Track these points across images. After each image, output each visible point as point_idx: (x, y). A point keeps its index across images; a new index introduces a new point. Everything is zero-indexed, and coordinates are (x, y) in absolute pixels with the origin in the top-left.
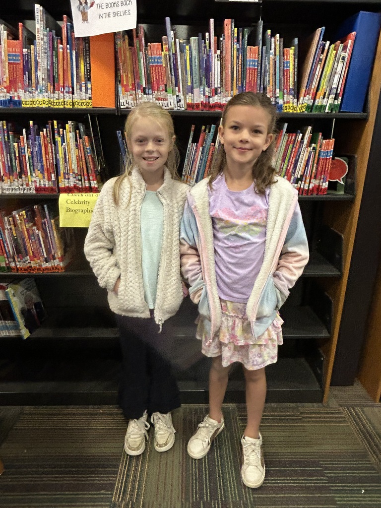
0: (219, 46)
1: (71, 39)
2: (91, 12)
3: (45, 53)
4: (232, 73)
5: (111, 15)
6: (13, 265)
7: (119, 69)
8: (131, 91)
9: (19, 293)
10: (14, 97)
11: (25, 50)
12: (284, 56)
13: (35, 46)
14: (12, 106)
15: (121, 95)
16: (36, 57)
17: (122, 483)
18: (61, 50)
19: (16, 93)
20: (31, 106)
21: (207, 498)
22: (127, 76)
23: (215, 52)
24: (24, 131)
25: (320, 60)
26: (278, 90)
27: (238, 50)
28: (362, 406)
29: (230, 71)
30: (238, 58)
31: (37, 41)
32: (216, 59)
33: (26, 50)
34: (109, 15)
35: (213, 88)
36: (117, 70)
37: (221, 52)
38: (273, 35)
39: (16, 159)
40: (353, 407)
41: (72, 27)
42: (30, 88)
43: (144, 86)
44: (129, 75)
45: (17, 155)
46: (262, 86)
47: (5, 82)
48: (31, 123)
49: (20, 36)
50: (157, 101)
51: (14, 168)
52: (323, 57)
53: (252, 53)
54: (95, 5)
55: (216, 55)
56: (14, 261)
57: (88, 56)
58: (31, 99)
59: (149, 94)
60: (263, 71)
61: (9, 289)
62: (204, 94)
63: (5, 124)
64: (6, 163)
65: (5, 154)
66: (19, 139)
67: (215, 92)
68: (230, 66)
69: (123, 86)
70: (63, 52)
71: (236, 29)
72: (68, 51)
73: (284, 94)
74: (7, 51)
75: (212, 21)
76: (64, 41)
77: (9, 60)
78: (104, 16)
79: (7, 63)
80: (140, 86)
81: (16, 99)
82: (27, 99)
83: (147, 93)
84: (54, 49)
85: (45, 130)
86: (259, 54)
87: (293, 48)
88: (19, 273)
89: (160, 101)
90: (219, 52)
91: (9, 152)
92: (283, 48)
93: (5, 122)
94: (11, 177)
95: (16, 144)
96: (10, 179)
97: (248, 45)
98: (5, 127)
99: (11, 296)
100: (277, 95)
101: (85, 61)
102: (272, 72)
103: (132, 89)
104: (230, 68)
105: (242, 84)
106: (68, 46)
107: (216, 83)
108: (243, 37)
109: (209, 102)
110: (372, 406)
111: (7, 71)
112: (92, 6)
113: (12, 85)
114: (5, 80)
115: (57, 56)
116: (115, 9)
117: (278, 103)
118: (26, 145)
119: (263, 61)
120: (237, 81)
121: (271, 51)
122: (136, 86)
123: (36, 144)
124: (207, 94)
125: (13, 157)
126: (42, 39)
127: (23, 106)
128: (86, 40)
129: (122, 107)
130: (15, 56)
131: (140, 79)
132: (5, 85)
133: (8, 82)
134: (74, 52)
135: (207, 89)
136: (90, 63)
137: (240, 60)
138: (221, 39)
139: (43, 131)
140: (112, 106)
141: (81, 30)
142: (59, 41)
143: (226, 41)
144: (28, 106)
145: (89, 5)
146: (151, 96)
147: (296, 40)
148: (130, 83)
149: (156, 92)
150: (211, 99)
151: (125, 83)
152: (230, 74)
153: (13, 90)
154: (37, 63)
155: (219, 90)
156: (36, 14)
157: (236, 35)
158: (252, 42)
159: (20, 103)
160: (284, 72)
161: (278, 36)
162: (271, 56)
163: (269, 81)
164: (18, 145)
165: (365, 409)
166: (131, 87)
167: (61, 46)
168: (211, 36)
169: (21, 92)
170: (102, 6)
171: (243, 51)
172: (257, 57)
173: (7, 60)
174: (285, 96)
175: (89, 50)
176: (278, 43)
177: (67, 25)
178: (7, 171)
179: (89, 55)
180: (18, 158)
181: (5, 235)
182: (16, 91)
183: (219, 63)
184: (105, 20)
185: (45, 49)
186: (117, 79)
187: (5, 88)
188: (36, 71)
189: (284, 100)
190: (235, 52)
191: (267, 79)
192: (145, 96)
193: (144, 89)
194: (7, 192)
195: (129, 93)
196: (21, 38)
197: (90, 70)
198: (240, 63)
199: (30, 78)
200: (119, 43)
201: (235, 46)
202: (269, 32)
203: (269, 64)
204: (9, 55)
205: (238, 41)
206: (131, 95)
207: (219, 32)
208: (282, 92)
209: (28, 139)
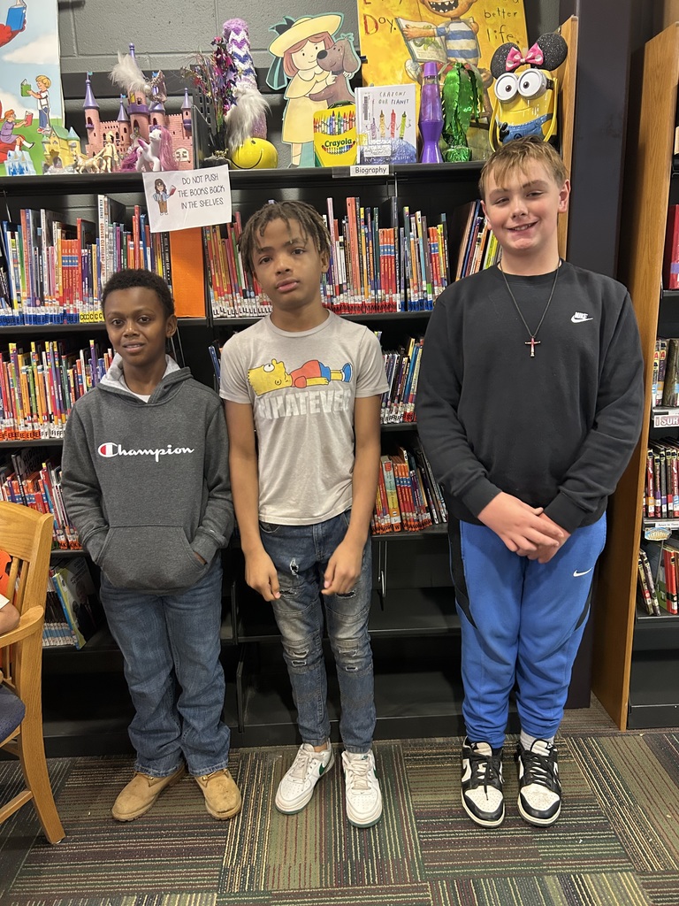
0: (341, 231)
1: (145, 235)
2: (170, 202)
3: (111, 253)
4: (361, 263)
5: (198, 204)
6: (62, 539)
7: (210, 269)
8: (226, 295)
9: (69, 580)
10: (69, 310)
11: (84, 252)
12: (429, 237)
13: (98, 245)
14: (66, 323)
15: (213, 301)
16: (98, 258)
17: (235, 845)
18: (132, 249)
19: (71, 306)
20: (91, 321)
21: (356, 857)
22: (220, 277)
23: (337, 239)
24: (81, 352)
25: (479, 240)
26: (424, 283)
27: (366, 235)
28: (597, 735)
29: (357, 262)
30: (367, 245)
31: (101, 239)
32: (338, 248)
33: (86, 250)
34: (194, 204)
35: (337, 284)
36: (206, 270)
37: (345, 239)
38: (412, 212)
39: (70, 391)
40: (584, 737)
41: (147, 219)
42: (91, 298)
43: (244, 288)
44: (223, 275)
45: (72, 386)
46: (403, 278)
47: (58, 292)
48: (92, 342)
49: (79, 233)
50: (262, 306)
51: (68, 404)
52: (482, 235)
53: (386, 237)
54: (176, 192)
55: (338, 243)
56: (64, 533)
57: (167, 254)
58: (91, 312)
59: (250, 297)
60: (402, 259)
61: (56, 575)
62: (325, 294)
63: (55, 346)
64: (57, 397)
65: (55, 385)
66: (75, 363)
67: (340, 290)
68: (357, 255)
69: (216, 289)
70: (134, 251)
71: (362, 209)
72: (142, 248)
73: (433, 286)
74: (60, 254)
75: (330, 200)
76: (136, 237)
77: (63, 264)
78: (188, 206)
79: (60, 269)
80: (238, 289)
81: (72, 312)
82: (87, 313)
83: (248, 295)
84: (122, 246)
85: (109, 350)
86: (395, 239)
87: (440, 226)
88: (71, 550)
89: (266, 306)
90: (341, 239)
91: (60, 382)
92: (428, 227)
93: (55, 342)
94: (63, 415)
95: (70, 372)
96: (61, 418)
97: (379, 228)
98: (56, 350)
99: (60, 583)
100: (425, 289)
101: (163, 259)
102: (414, 257)
103: (228, 293)
104: (357, 259)
105: (375, 277)
106: (141, 242)
107: (340, 277)
108: (372, 219)
109: (332, 303)
110: (615, 735)
111: (61, 277)
112: (172, 193)
113: (67, 295)
114: (57, 289)
115: (127, 257)
116: (203, 197)
117: (427, 299)
118: (83, 371)
119: (402, 246)
120: (369, 274)
121: (411, 234)
122: (233, 288)
123: (98, 370)
124: (328, 293)
125: (66, 388)
126: (107, 236)
127: (81, 321)
128: (166, 235)
129: (214, 316)
130: (72, 259)
131: (238, 278)
132: (57, 296)
133: (61, 292)
134: (148, 249)
135: (328, 287)
136: (170, 262)
137: (371, 248)
138: (344, 222)
139: (107, 352)
140: (202, 316)
141: (158, 224)
142: (129, 237)
143: (350, 224)
144: (87, 321)
145: (168, 193)
146: (253, 300)
147: (443, 216)
148: (225, 284)
149: (260, 295)
150: (335, 299)
151: (218, 285)
152: (358, 265)
153: (68, 301)
154: (100, 266)
155: (345, 287)
156: (99, 207)
157: (362, 217)
158: (385, 223)
159: (76, 317)
160: (431, 258)
161: (418, 213)
162: (412, 239)
163: (412, 271)
164: (73, 372)
165: (603, 739)
166: (225, 290)
167: (132, 243)
168: (329, 219)
169: (78, 304)
170: (185, 193)
171: (373, 237)
172: (392, 241)
173: (61, 264)
174: (436, 288)
175: (169, 246)
176: (419, 223)
177: (139, 218)
178: (58, 409)
179: (169, 252)
180: (73, 390)
181: (51, 495)
182: (71, 303)
183: (343, 252)
184: (189, 211)
185: (110, 248)
186: (208, 282)
187: (57, 299)
188: (99, 276)
189: (433, 293)
190: (363, 238)
191: (408, 268)
192: (246, 300)
193: (244, 291)
194: (58, 437)
195: (223, 298)
196: (79, 237)
197: (170, 270)
198: (371, 252)
199: (90, 285)
200: (208, 235)
201: (363, 231)
202: (406, 209)
203: (410, 249)
204: (63, 258)
205: (366, 223)
206: (225, 300)
207: (340, 213)
208: (430, 285)
209: (86, 363)
